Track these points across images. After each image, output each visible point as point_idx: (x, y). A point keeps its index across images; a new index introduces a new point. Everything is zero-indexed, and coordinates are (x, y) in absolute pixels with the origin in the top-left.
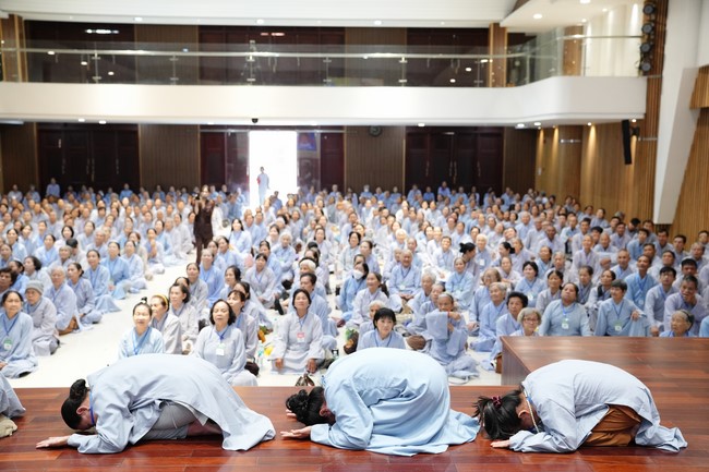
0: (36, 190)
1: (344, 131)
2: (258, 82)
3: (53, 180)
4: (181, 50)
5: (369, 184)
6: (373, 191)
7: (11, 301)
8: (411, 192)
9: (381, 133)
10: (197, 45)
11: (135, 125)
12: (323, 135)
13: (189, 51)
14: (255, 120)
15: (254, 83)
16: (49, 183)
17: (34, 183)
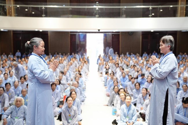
0: (12, 54)
1: (120, 33)
2: (100, 17)
3: (18, 51)
4: (62, 5)
5: (128, 52)
6: (130, 54)
7: (73, 94)
8: (144, 55)
9: (133, 34)
10: (69, 4)
11: (47, 32)
12: (112, 35)
13: (66, 6)
14: (99, 30)
15: (98, 17)
16: (17, 51)
17: (11, 52)
